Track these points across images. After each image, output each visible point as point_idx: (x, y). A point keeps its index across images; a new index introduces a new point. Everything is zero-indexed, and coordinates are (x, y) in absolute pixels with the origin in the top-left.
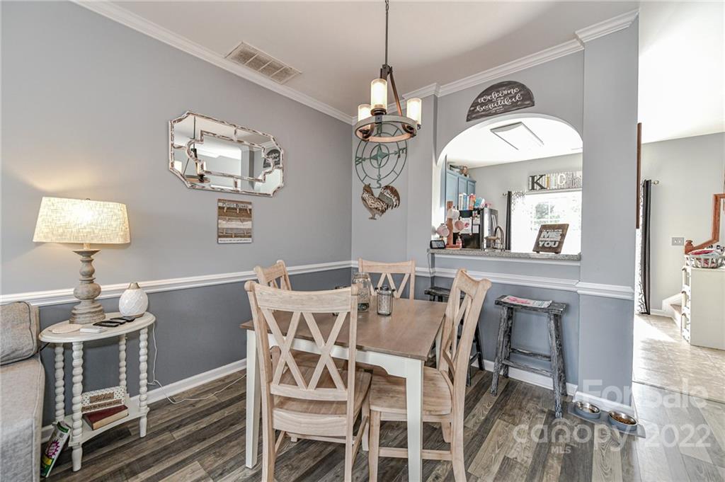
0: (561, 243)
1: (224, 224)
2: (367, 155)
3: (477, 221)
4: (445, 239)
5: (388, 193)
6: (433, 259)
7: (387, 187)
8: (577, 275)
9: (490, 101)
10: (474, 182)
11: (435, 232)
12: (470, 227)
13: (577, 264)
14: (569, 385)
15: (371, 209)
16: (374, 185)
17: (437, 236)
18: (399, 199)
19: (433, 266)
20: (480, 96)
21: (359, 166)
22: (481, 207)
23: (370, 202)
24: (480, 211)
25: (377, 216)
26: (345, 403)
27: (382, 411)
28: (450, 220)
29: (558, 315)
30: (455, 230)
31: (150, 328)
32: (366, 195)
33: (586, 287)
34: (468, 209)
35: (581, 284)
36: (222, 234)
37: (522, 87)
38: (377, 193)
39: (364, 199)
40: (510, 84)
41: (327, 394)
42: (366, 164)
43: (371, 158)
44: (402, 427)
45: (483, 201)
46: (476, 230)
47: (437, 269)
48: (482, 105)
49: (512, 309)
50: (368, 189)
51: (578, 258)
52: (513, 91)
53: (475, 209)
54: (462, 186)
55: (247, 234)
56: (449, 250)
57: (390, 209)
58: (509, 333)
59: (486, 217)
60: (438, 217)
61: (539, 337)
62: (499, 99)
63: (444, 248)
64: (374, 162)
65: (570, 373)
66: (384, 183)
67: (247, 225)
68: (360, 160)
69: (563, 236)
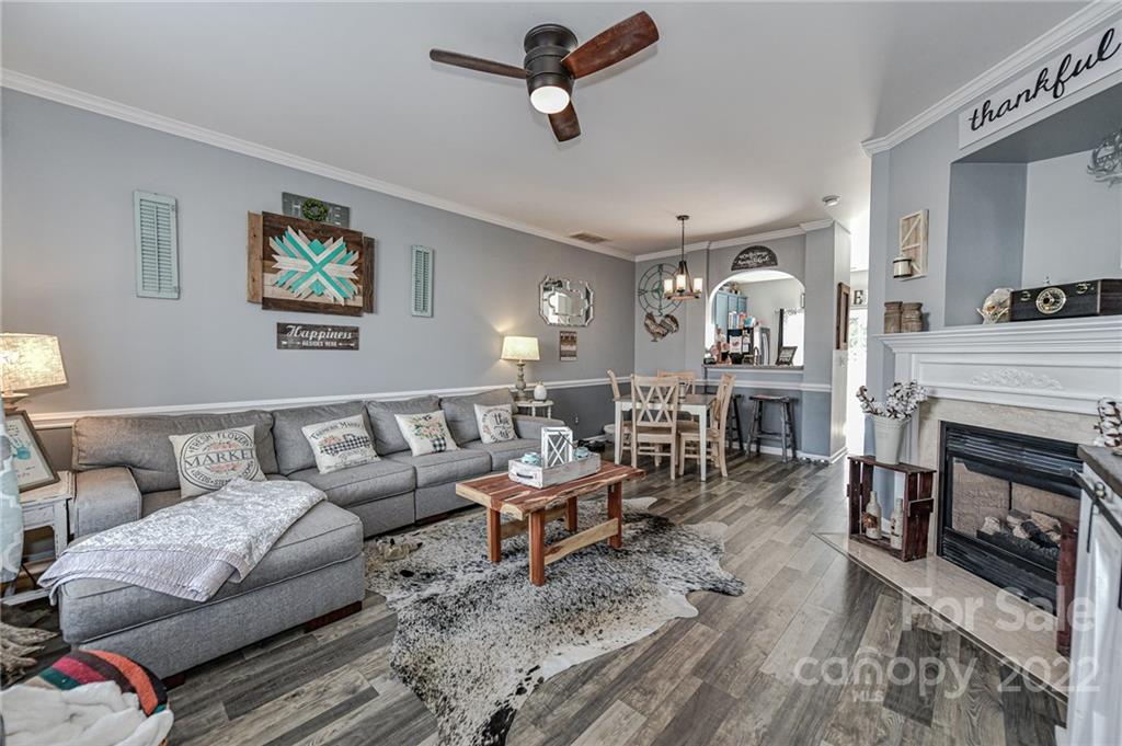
0: (792, 358)
1: (564, 348)
2: (649, 288)
3: (748, 340)
4: (715, 357)
5: (668, 321)
6: (706, 372)
7: (667, 316)
8: (801, 378)
9: (748, 258)
10: (746, 298)
11: (707, 352)
12: (739, 347)
13: (801, 372)
14: (798, 452)
15: (652, 333)
16: (656, 313)
17: (709, 355)
18: (677, 326)
19: (706, 377)
20: (741, 254)
21: (642, 297)
22: (751, 326)
23: (652, 327)
24: (750, 330)
25: (658, 339)
26: (669, 445)
27: (687, 437)
28: (719, 343)
29: (791, 404)
30: (723, 351)
31: (552, 406)
32: (648, 322)
33: (805, 386)
34: (737, 328)
35: (803, 385)
36: (562, 354)
37: (769, 251)
38: (658, 320)
39: (646, 325)
40: (762, 249)
41: (664, 425)
42: (648, 295)
43: (652, 291)
44: (696, 444)
45: (753, 321)
46: (746, 349)
47: (709, 380)
48: (743, 260)
49: (761, 402)
50: (650, 316)
51: (802, 368)
52: (764, 254)
53: (745, 329)
54: (732, 304)
55: (573, 354)
56: (718, 365)
57: (669, 334)
58: (759, 420)
59: (757, 335)
60: (710, 340)
61: (778, 419)
62: (754, 258)
63: (714, 363)
64: (656, 295)
65: (798, 444)
66: (665, 312)
67: (574, 348)
68: (642, 292)
69: (793, 354)
